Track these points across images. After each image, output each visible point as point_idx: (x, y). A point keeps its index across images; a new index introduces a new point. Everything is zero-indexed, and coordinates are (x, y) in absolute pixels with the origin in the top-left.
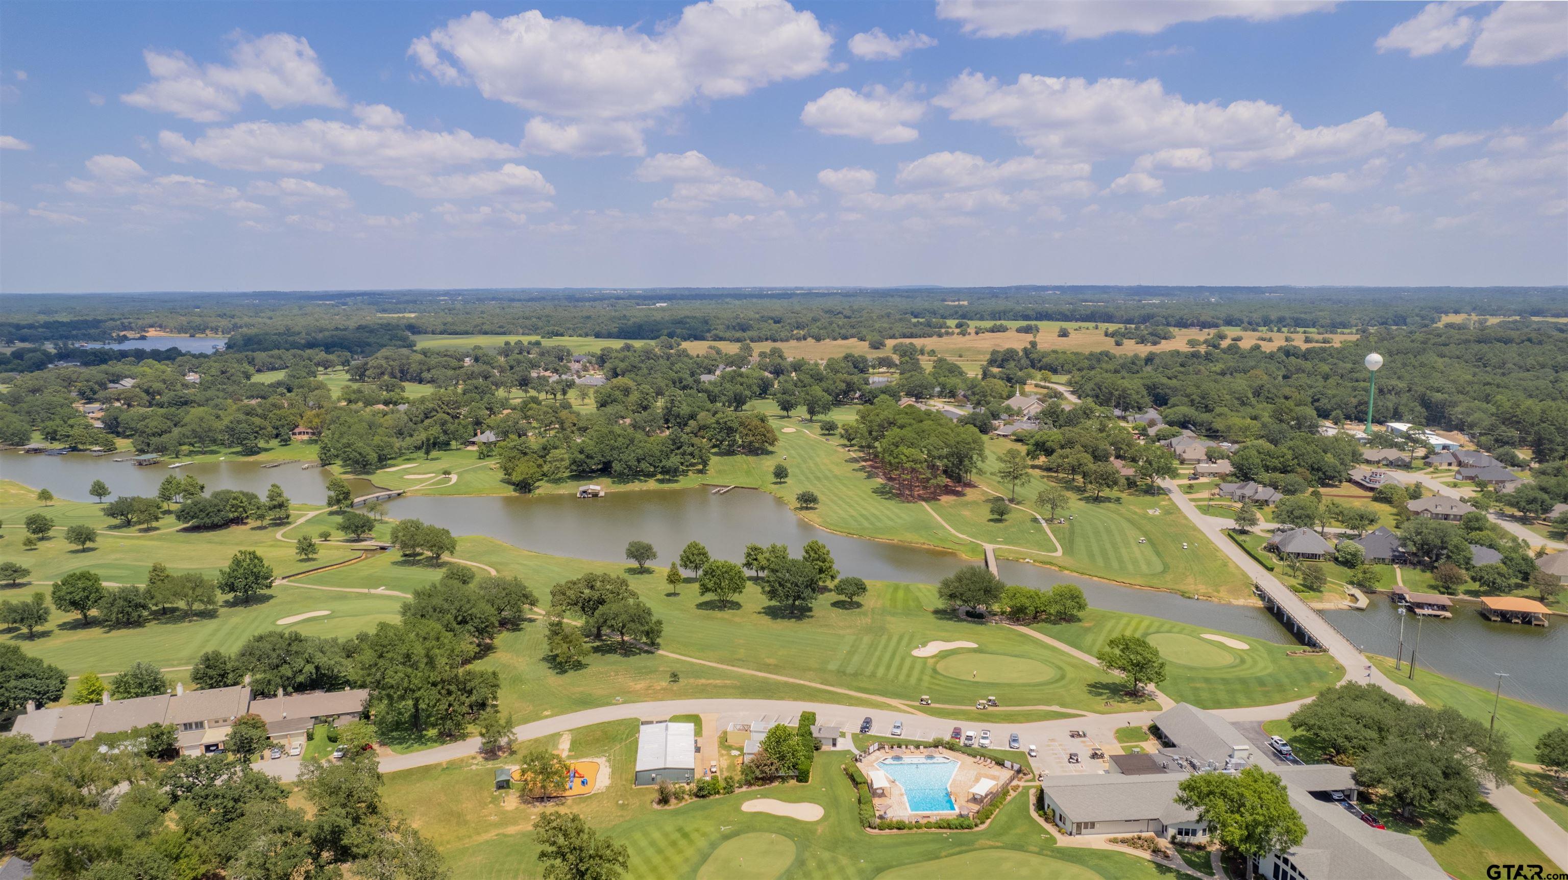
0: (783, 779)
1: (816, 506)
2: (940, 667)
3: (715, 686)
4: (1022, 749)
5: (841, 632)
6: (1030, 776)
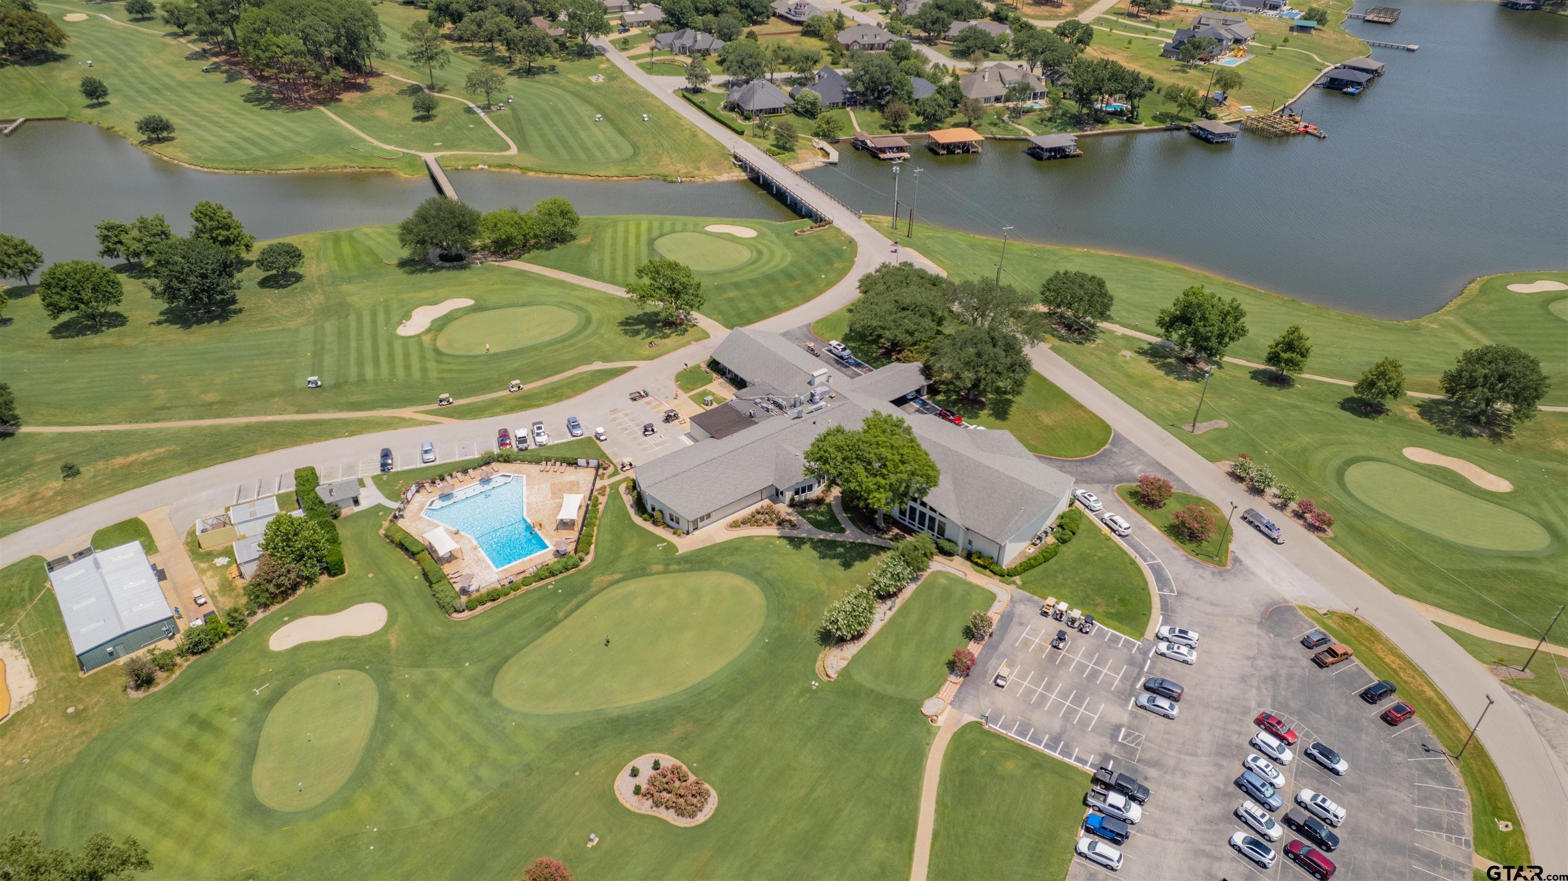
0: (310, 580)
1: (172, 135)
2: (441, 344)
3: (144, 463)
4: (587, 435)
5: (292, 325)
6: (611, 470)
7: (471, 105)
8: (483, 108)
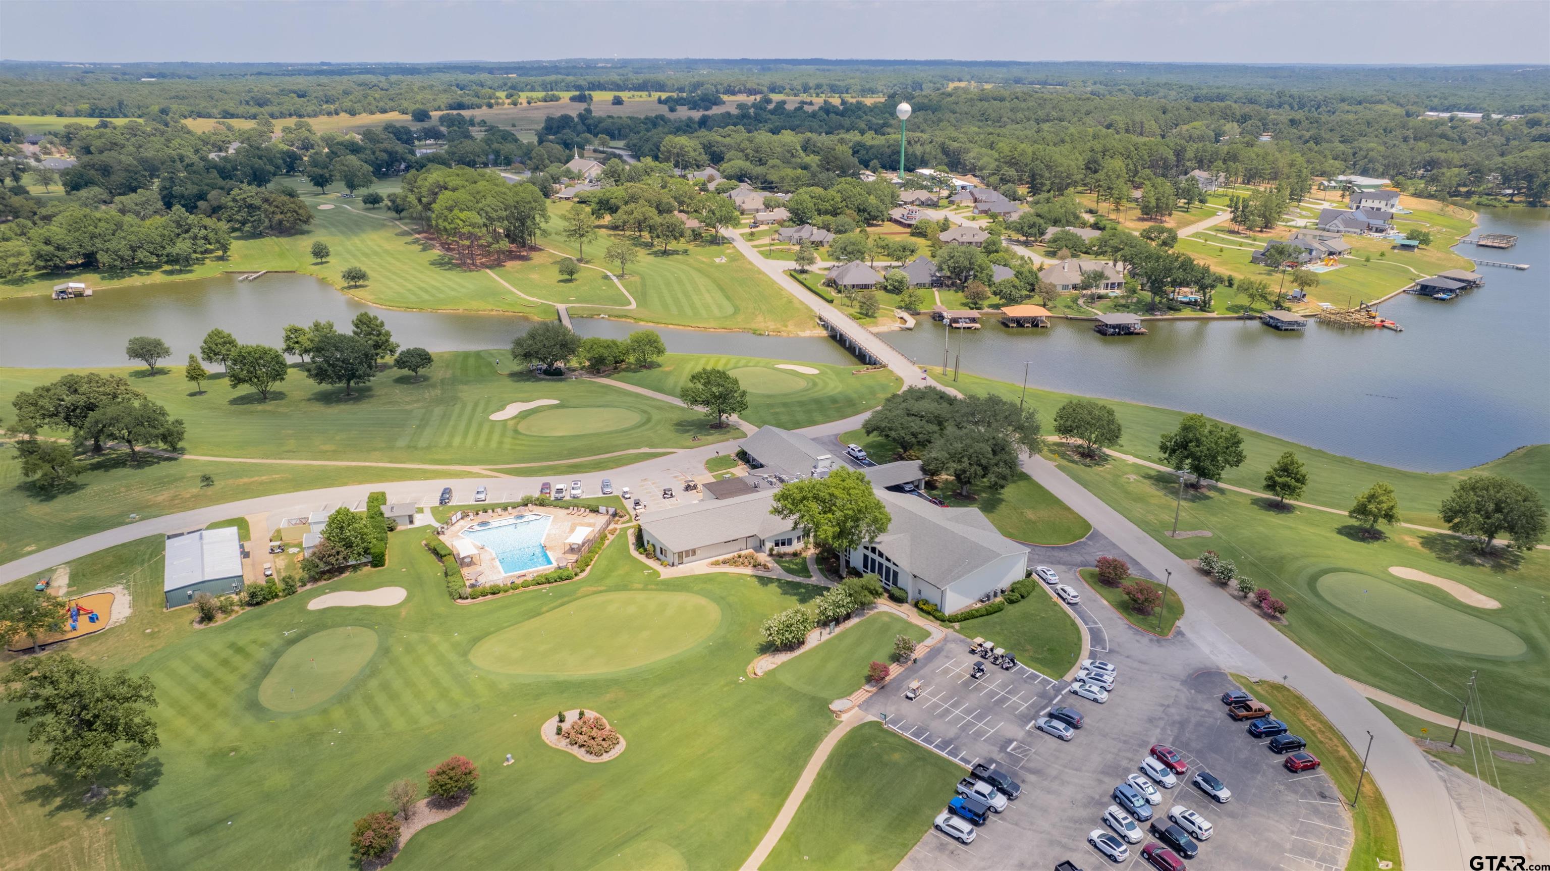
0: (355, 568)
1: (366, 283)
2: (521, 428)
3: (261, 483)
4: (615, 494)
5: (409, 407)
6: (627, 517)
7: (609, 274)
8: (617, 277)
